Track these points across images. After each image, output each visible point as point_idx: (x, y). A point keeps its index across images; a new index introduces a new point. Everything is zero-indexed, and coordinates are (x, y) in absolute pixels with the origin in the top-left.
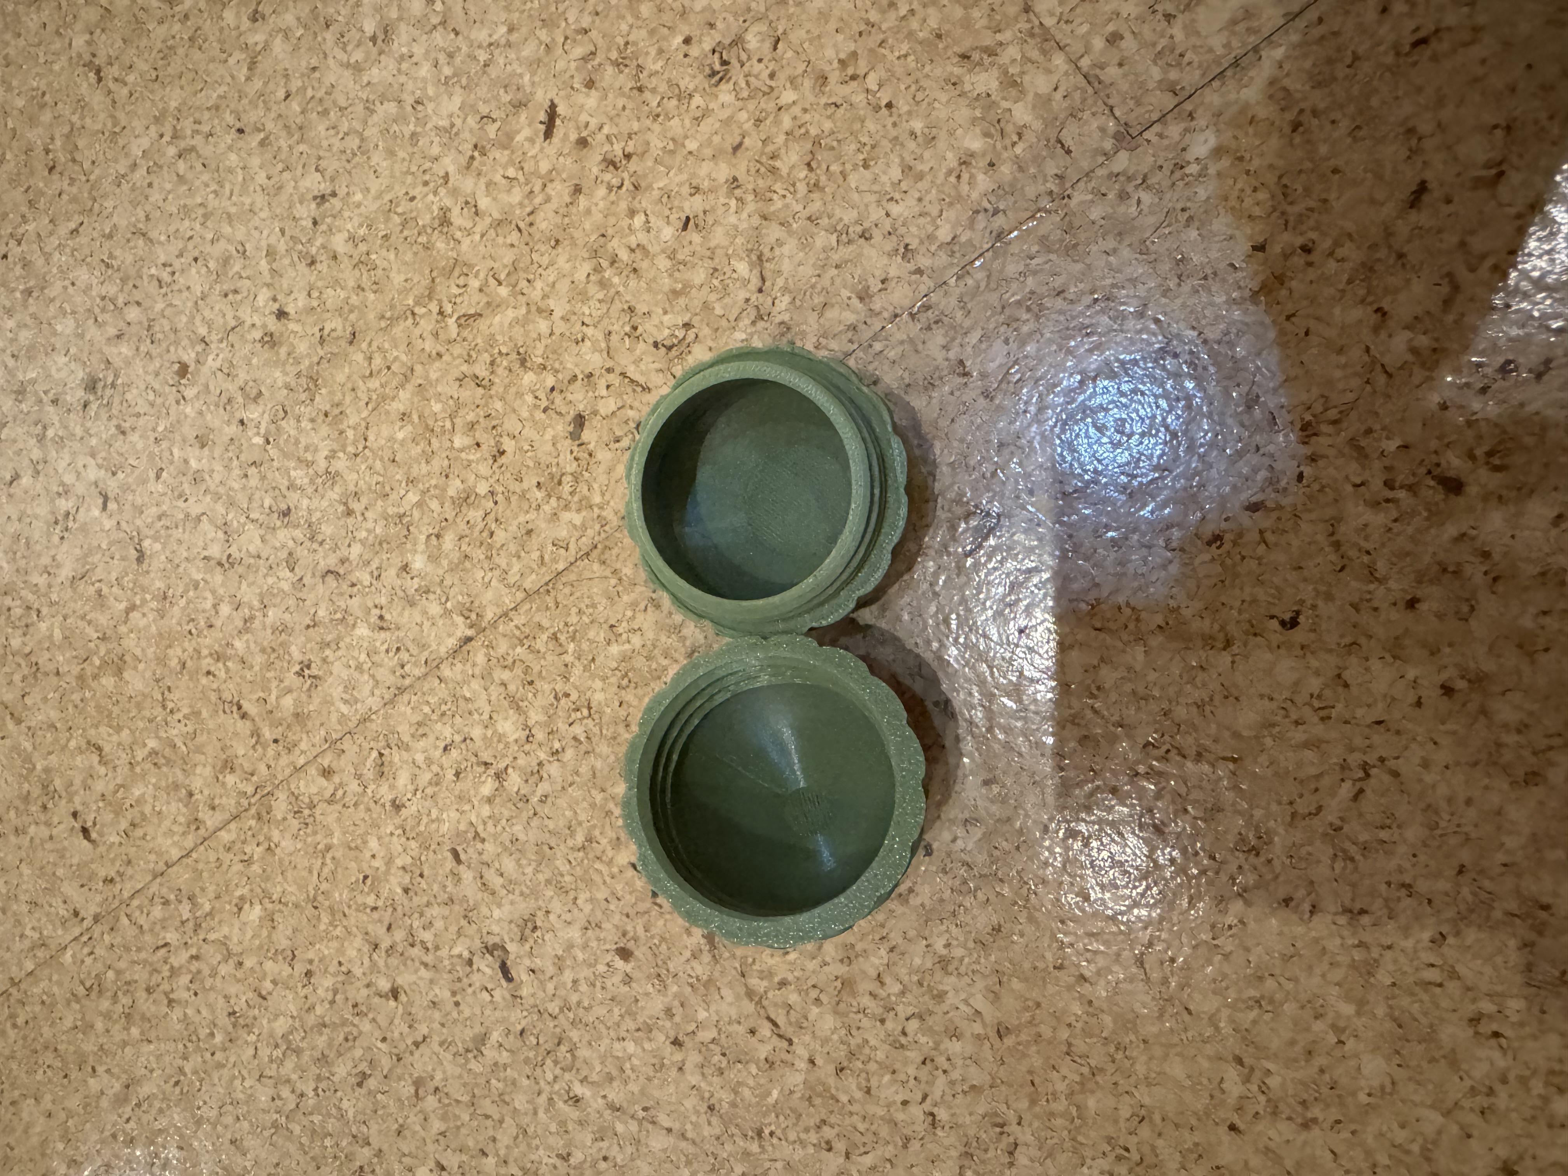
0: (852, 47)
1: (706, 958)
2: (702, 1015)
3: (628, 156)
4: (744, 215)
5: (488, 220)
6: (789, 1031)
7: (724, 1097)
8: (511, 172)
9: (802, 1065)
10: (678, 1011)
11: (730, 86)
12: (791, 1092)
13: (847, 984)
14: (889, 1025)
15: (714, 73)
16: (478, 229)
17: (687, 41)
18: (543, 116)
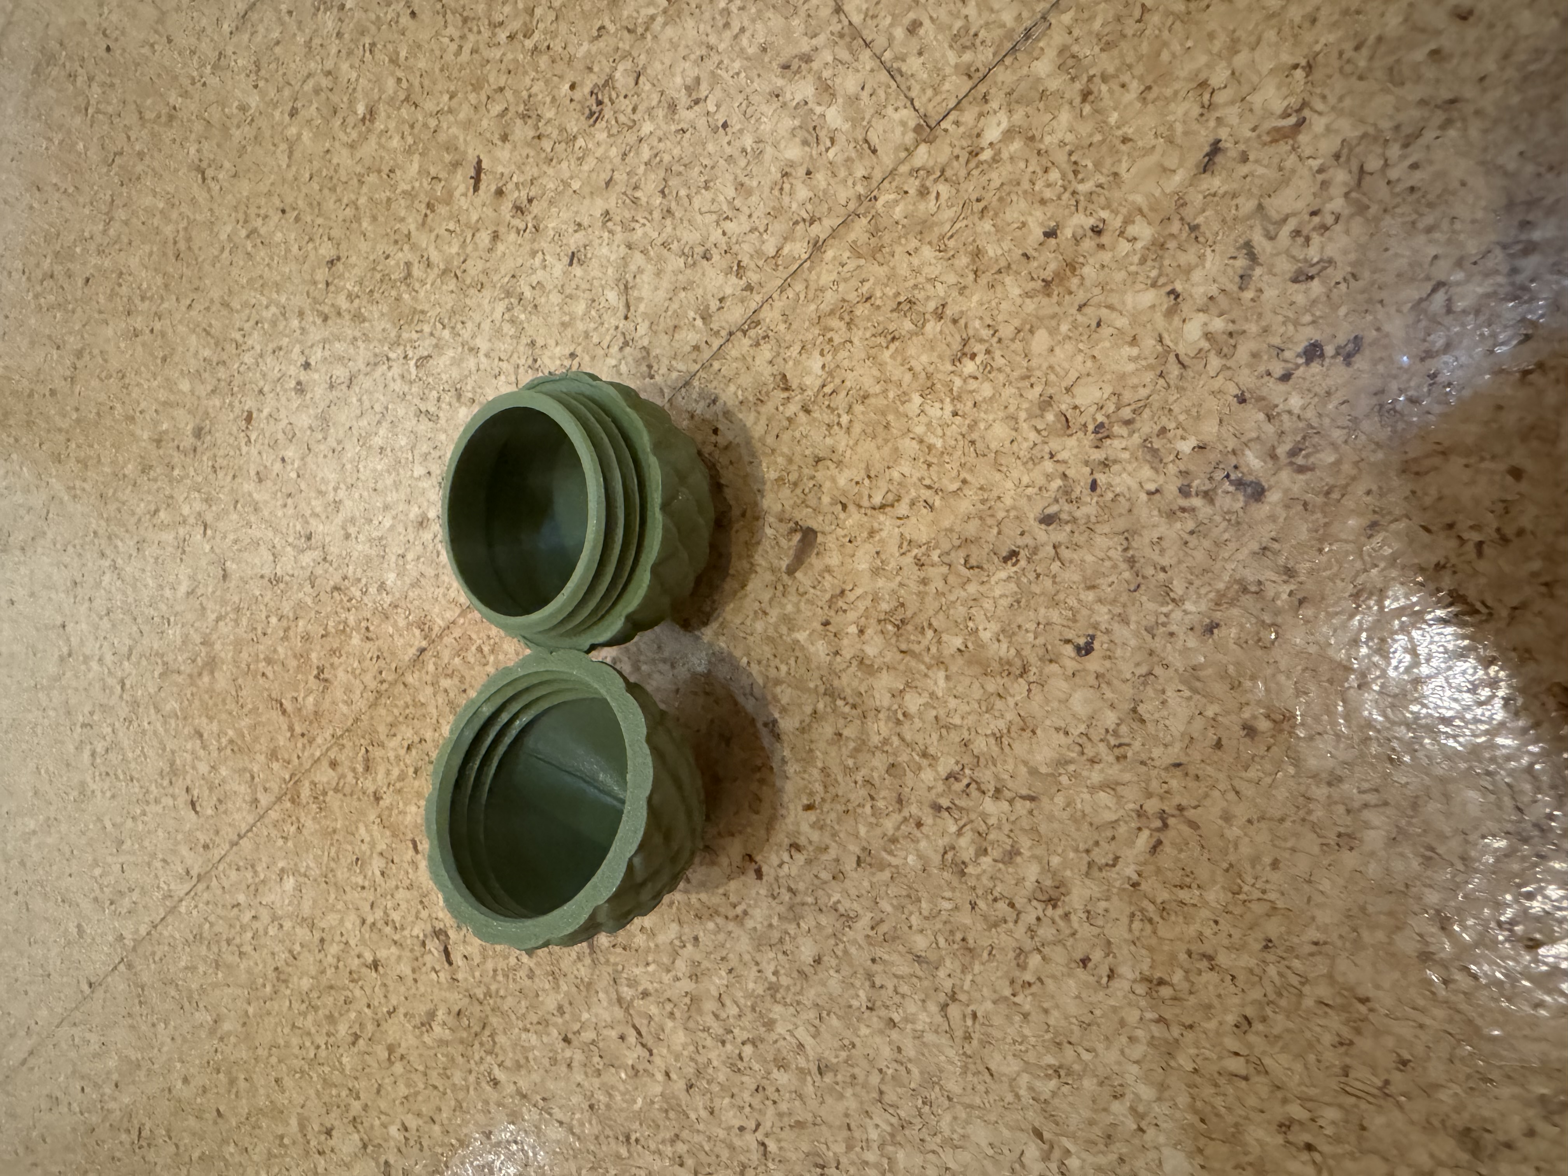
0: (696, 71)
1: (588, 961)
2: (585, 1016)
3: (530, 201)
4: (615, 247)
5: (436, 271)
6: (650, 1041)
7: (601, 1097)
8: (451, 226)
9: (660, 1077)
10: (567, 1008)
11: (604, 124)
12: (652, 1102)
13: (695, 1000)
14: (729, 1047)
15: (592, 114)
16: (429, 281)
17: (573, 87)
18: (472, 173)
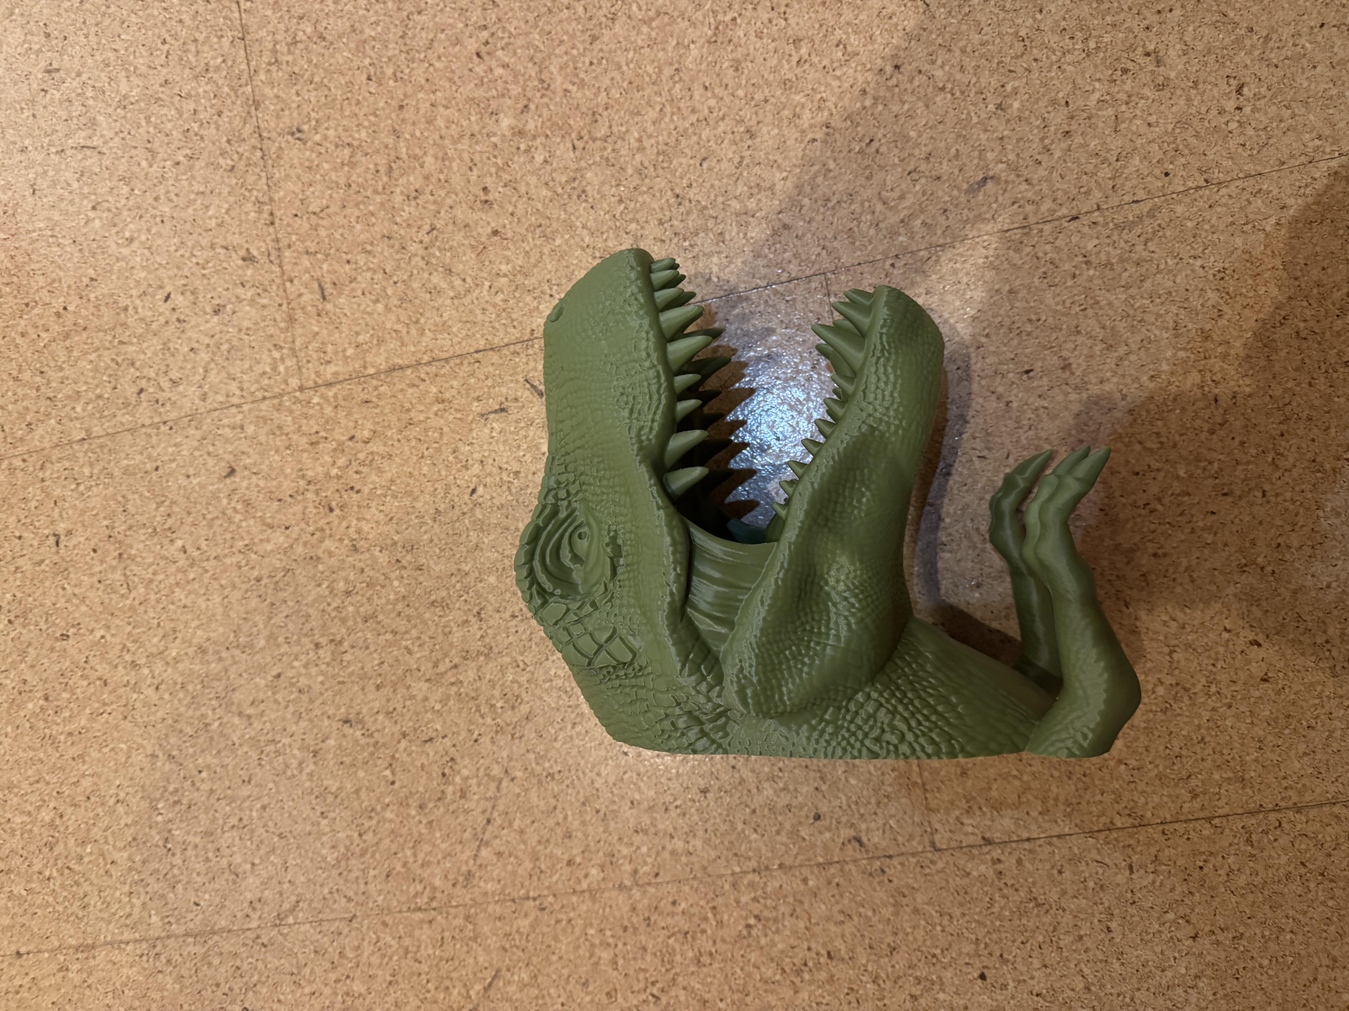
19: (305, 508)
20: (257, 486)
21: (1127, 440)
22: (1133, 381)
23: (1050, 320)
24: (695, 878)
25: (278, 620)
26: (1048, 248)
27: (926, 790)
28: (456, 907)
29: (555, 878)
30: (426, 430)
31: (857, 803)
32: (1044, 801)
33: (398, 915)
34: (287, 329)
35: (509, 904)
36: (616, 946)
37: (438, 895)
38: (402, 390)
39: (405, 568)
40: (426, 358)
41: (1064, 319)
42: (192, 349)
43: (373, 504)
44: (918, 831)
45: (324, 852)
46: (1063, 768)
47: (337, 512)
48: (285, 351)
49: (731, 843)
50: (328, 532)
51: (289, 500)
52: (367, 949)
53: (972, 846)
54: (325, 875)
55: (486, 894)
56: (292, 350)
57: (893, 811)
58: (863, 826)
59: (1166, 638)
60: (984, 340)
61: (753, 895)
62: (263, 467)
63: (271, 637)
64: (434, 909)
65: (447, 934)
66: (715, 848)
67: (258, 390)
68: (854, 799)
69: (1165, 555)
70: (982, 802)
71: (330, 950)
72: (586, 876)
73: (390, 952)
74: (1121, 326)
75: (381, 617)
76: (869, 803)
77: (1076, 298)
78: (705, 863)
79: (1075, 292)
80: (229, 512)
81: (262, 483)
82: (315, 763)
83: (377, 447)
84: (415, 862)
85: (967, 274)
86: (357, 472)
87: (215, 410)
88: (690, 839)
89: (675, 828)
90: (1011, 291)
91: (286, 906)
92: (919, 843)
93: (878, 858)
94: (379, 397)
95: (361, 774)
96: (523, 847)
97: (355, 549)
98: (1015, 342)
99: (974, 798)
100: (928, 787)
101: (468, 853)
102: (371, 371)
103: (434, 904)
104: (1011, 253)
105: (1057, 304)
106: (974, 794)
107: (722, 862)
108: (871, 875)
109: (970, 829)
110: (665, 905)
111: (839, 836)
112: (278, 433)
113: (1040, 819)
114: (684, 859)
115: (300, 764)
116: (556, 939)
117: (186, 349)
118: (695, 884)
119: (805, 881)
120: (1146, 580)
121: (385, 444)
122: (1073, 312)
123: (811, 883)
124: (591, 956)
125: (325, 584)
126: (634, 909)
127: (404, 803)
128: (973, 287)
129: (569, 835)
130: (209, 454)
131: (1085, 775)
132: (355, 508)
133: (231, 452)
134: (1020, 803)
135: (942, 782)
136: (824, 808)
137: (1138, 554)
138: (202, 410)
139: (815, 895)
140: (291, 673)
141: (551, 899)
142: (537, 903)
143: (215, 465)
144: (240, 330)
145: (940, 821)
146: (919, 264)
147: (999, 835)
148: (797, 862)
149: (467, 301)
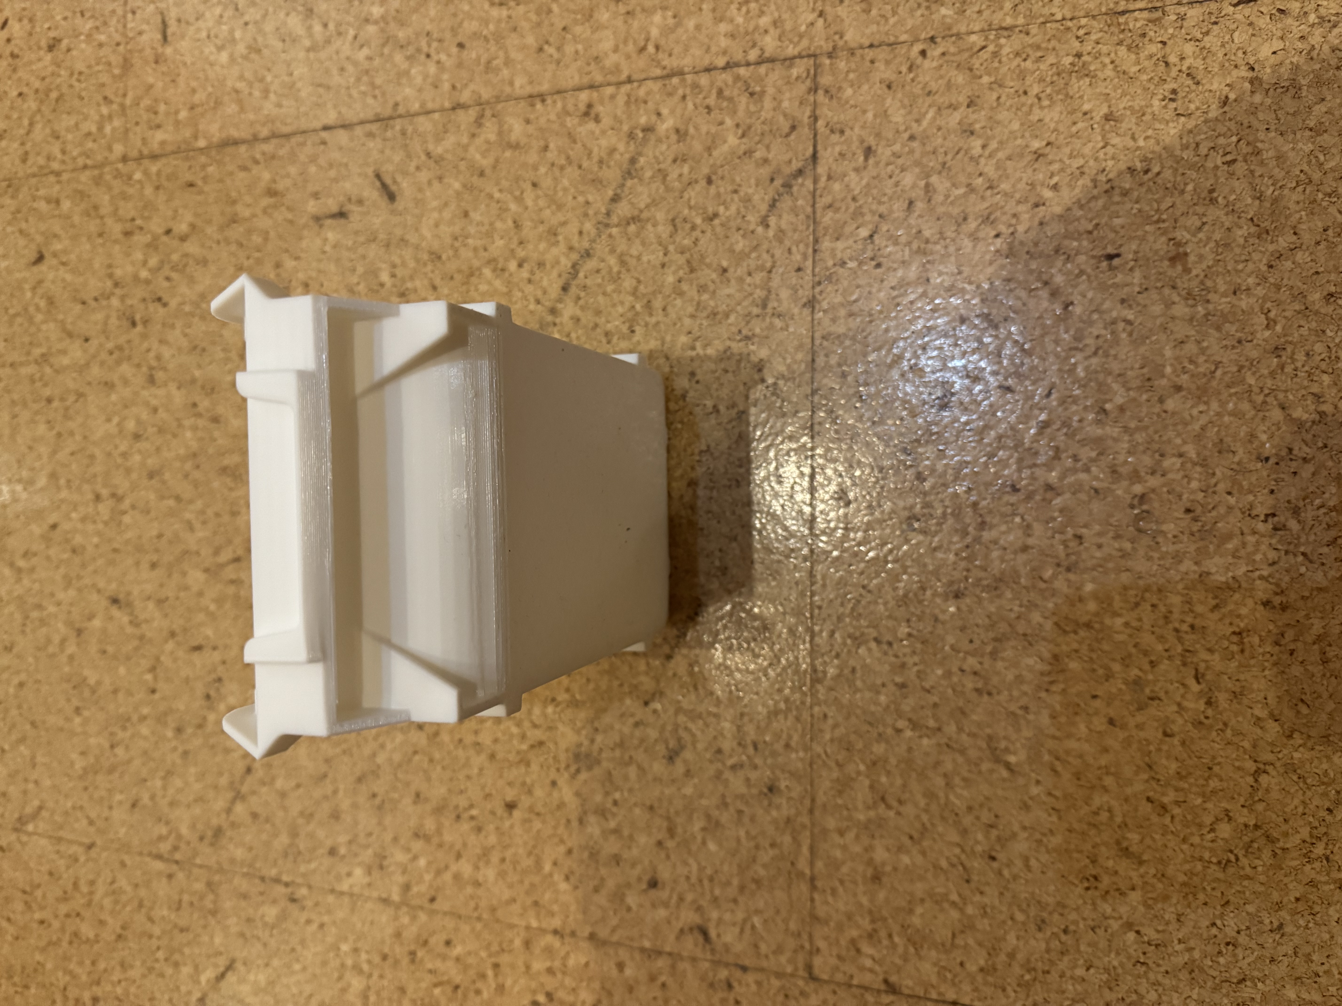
19: (108, 317)
20: (63, 280)
21: (1259, 399)
22: (1294, 298)
23: (1168, 174)
24: (479, 919)
25: (62, 456)
26: (1189, 48)
27: (813, 887)
28: (201, 866)
29: (313, 865)
30: (249, 232)
31: (711, 879)
32: (992, 952)
33: (138, 859)
34: (121, 77)
35: (257, 881)
36: (370, 976)
37: (183, 846)
38: (231, 174)
39: (199, 415)
40: (264, 132)
41: (1194, 175)
42: (20, 94)
43: (179, 324)
44: (791, 943)
45: (74, 756)
46: (1033, 912)
47: (139, 328)
48: (115, 107)
49: (532, 885)
50: (127, 352)
51: (93, 304)
52: (101, 889)
53: (866, 988)
54: (71, 785)
55: (232, 861)
56: (122, 106)
57: (761, 904)
58: (715, 915)
59: (1254, 746)
60: (1048, 194)
61: (548, 964)
62: (73, 257)
63: (53, 476)
64: (177, 862)
65: (186, 898)
66: (511, 886)
67: (81, 154)
68: (709, 871)
69: (1284, 608)
70: (896, 928)
71: (65, 876)
72: (349, 875)
73: (124, 898)
74: (1292, 198)
75: (167, 476)
76: (728, 883)
77: (1221, 141)
78: (495, 902)
79: (1221, 129)
80: (32, 309)
81: (68, 277)
82: (78, 645)
83: (192, 247)
84: (164, 797)
85: (1041, 80)
86: (168, 279)
87: (34, 175)
88: (481, 864)
89: (465, 845)
90: (1108, 118)
91: (29, 810)
92: (790, 961)
93: (727, 965)
94: (205, 179)
95: (122, 670)
96: (280, 814)
97: (151, 380)
98: (1100, 203)
99: (884, 919)
100: (819, 884)
101: (220, 804)
102: (202, 143)
103: (178, 856)
104: (1122, 51)
105: (1185, 147)
106: (885, 913)
107: (516, 908)
108: (712, 985)
109: (868, 963)
110: (437, 941)
111: (678, 918)
112: (93, 213)
113: (979, 978)
114: (469, 890)
115: (63, 641)
116: (303, 942)
117: (15, 93)
118: (479, 926)
119: (621, 966)
120: (1241, 643)
121: (203, 246)
122: (1210, 165)
123: (628, 972)
124: (340, 978)
125: (116, 420)
126: (398, 935)
127: (161, 719)
128: (1046, 103)
129: (335, 816)
130: (21, 232)
131: (1065, 931)
132: (159, 327)
133: (43, 233)
134: (953, 945)
135: (842, 882)
136: (665, 873)
137: (1237, 596)
138: (21, 174)
139: (631, 990)
140: (66, 526)
141: (304, 891)
142: (289, 890)
143: (26, 247)
144: (72, 74)
145: (826, 938)
146: (966, 55)
147: (910, 983)
148: (615, 938)
149: (323, 55)
